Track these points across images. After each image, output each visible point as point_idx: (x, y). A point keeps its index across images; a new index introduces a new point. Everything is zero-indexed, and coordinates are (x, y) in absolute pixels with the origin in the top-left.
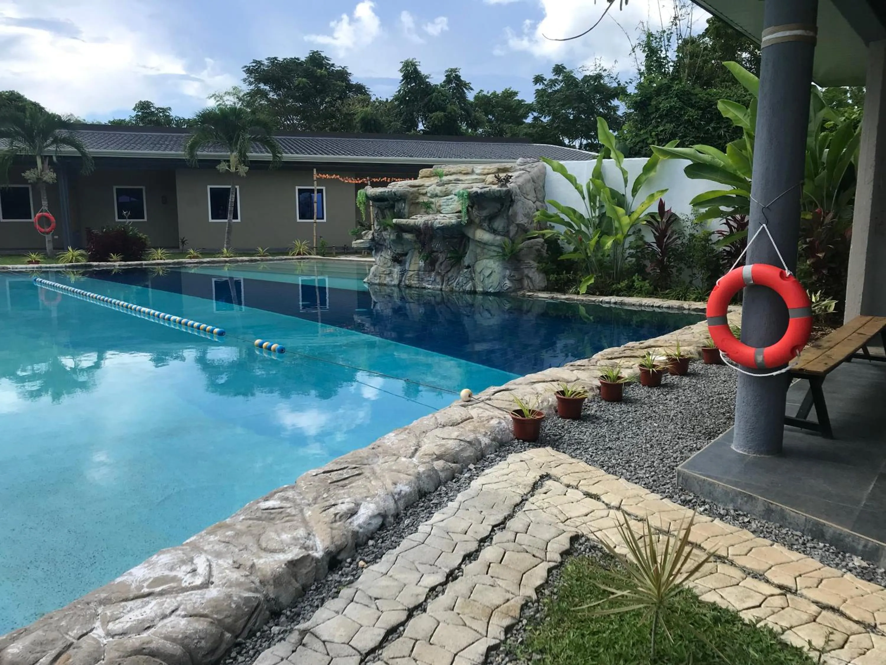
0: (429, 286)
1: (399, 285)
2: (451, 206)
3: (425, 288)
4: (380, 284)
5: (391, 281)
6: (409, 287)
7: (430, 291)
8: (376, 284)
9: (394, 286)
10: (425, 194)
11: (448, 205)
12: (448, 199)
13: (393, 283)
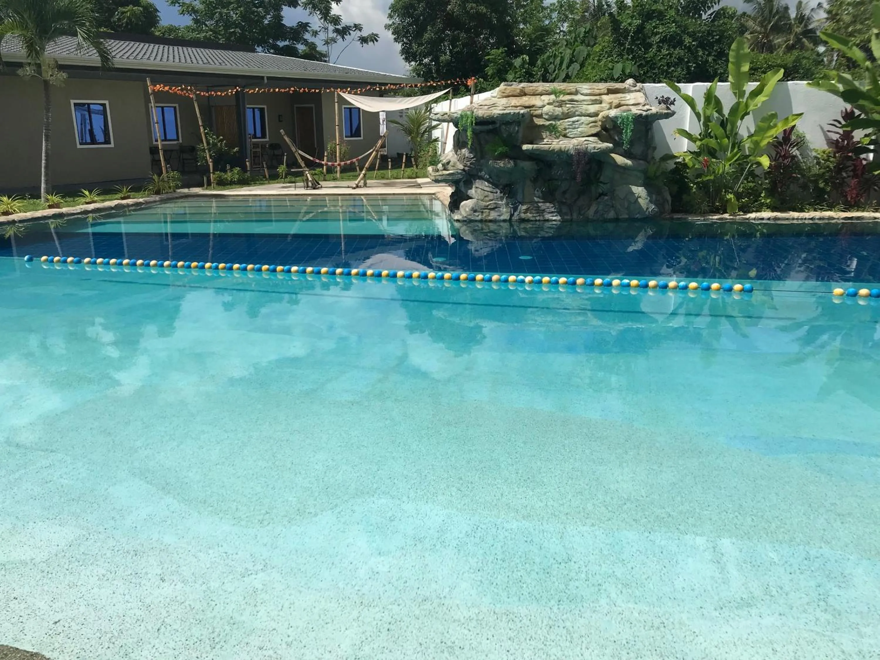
0: (554, 218)
1: (510, 220)
2: (579, 130)
3: (548, 220)
4: (481, 221)
5: (499, 216)
6: (522, 221)
7: (554, 223)
8: (476, 221)
9: (504, 221)
10: (540, 116)
11: (574, 128)
12: (574, 122)
13: (502, 218)
